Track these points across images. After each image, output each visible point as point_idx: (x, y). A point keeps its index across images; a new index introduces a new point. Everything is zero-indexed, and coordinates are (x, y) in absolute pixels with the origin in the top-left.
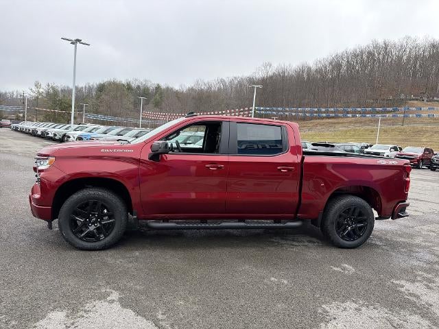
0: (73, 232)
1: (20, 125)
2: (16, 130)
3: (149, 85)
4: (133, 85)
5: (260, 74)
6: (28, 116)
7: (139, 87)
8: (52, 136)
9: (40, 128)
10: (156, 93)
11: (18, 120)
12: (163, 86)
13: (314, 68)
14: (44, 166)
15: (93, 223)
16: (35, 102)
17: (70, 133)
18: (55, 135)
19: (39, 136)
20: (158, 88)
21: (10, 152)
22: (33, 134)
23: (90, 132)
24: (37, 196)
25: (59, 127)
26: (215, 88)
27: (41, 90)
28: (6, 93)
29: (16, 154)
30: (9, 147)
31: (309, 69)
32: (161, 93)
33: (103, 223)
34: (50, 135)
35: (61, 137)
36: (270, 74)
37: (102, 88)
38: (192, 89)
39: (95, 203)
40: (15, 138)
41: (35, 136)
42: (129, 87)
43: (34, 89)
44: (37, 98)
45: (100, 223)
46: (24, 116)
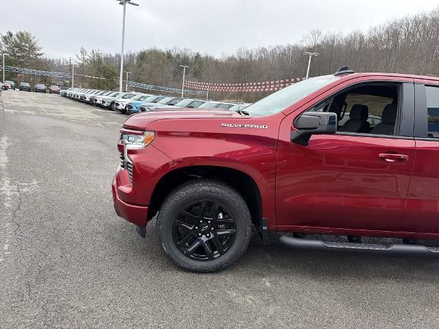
0: (177, 245)
1: (68, 92)
2: (65, 96)
3: (189, 53)
4: (173, 54)
5: (307, 43)
6: (75, 83)
7: (178, 56)
8: (101, 103)
9: (89, 94)
10: (196, 61)
11: (66, 86)
12: (203, 55)
13: (366, 36)
14: (135, 143)
15: (204, 233)
16: (81, 69)
17: (119, 100)
18: (104, 102)
19: (87, 103)
20: (198, 56)
21: (63, 118)
22: (82, 100)
23: (139, 100)
24: (127, 189)
25: (107, 93)
26: (255, 58)
27: (86, 57)
28: (53, 60)
29: (69, 120)
30: (62, 113)
31: (362, 38)
32: (201, 63)
33: (218, 233)
34: (98, 102)
35: (109, 104)
36: (319, 42)
37: (143, 56)
38: (232, 59)
39: (210, 204)
40: (64, 104)
41: (83, 102)
42: (169, 56)
43: (80, 56)
44: (83, 64)
45: (214, 232)
46: (71, 83)
